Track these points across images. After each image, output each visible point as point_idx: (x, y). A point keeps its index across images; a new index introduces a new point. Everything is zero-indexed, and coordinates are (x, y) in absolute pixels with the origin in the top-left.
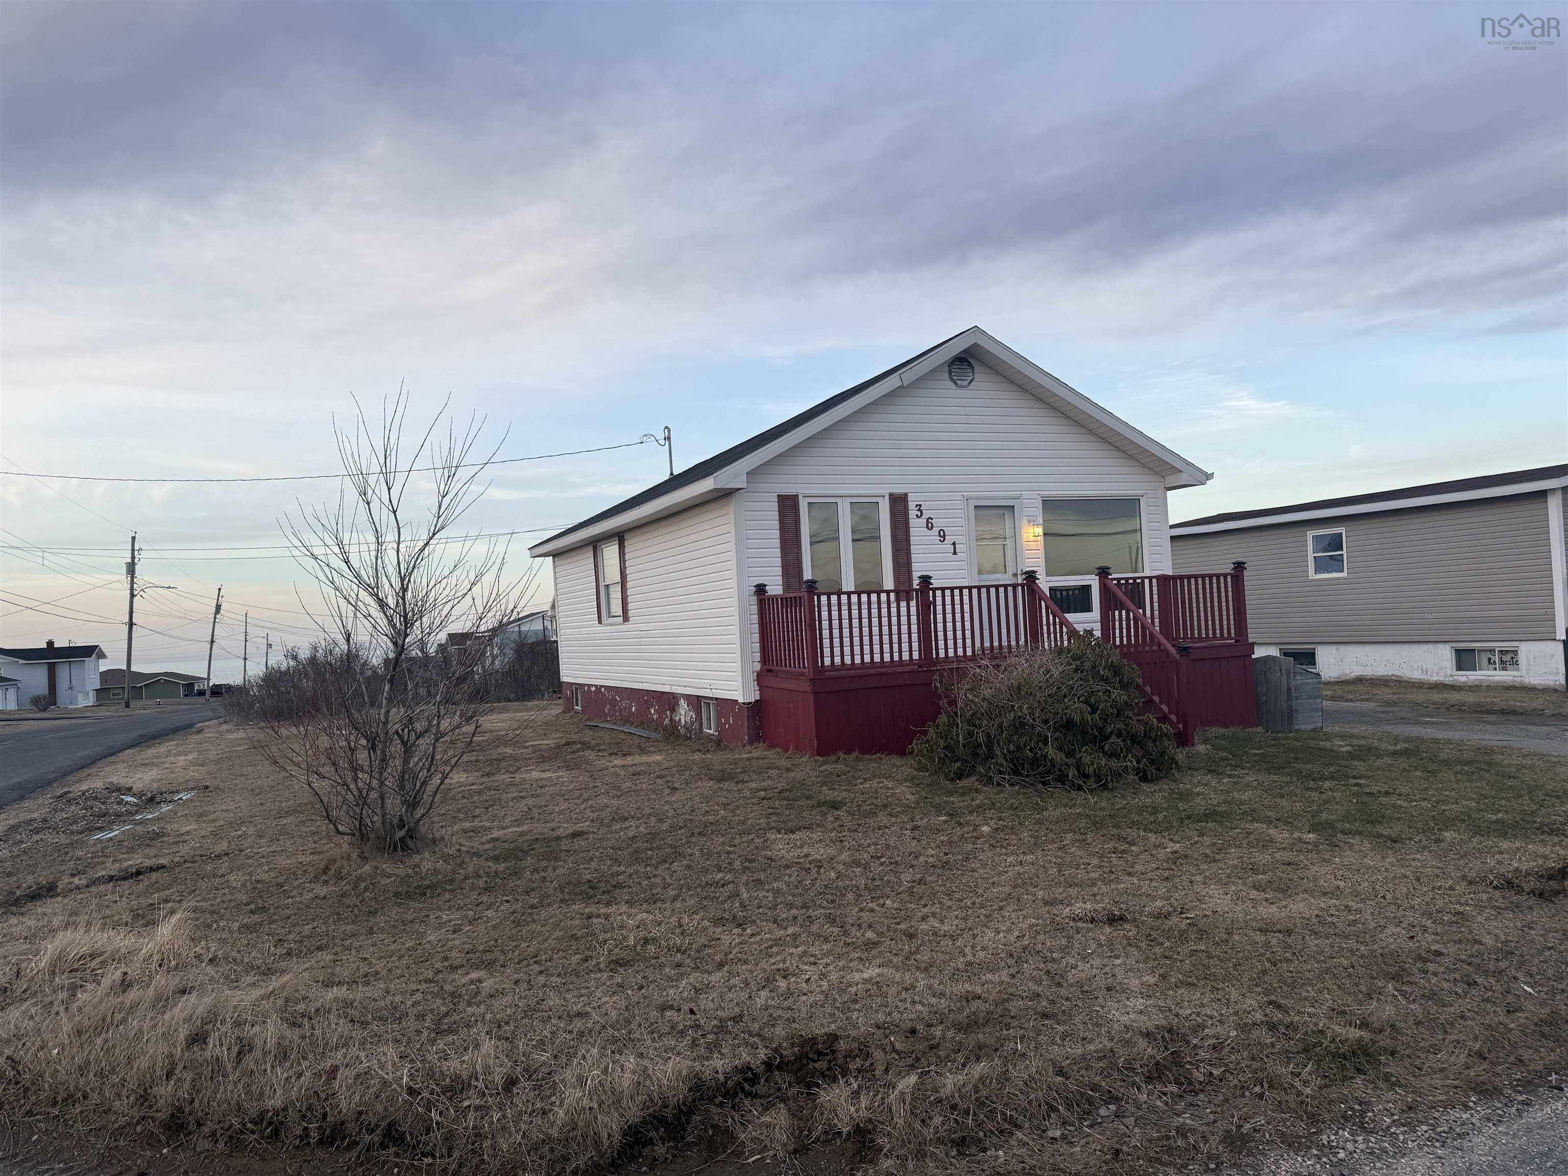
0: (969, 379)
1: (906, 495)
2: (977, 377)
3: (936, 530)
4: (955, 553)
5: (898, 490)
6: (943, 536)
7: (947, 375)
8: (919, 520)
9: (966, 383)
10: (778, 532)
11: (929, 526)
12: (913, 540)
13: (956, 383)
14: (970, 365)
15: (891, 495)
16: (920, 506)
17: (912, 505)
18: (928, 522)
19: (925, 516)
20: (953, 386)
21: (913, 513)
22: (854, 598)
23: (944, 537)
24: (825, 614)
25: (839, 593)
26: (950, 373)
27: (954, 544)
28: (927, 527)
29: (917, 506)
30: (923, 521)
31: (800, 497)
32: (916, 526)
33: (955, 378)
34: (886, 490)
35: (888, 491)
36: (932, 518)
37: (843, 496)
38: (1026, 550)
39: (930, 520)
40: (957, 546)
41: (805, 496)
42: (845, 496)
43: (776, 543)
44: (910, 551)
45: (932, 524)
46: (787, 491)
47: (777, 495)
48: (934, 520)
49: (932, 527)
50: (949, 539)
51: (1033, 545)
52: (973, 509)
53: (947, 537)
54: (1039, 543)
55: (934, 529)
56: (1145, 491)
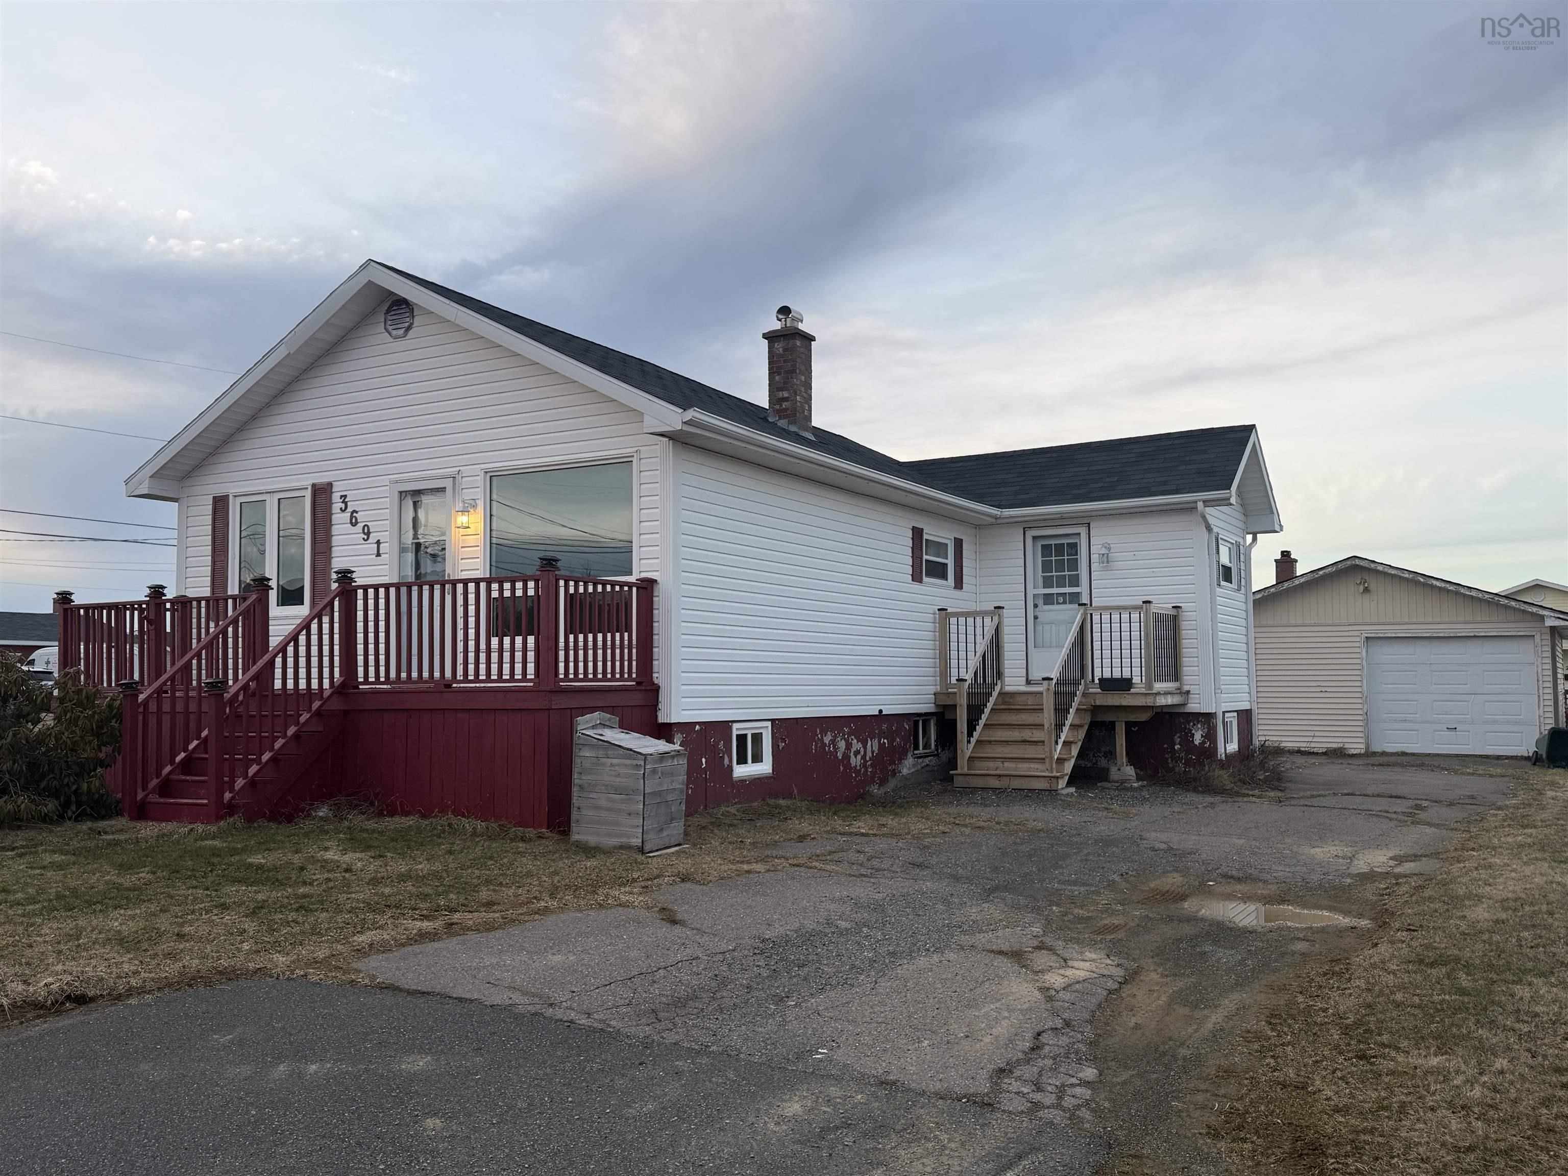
0: (407, 325)
1: (330, 485)
2: (416, 321)
3: (361, 525)
4: (378, 555)
5: (321, 479)
7: (382, 325)
8: (343, 515)
9: (401, 332)
10: (211, 538)
11: (354, 523)
12: (335, 540)
13: (390, 334)
14: (408, 307)
15: (314, 485)
16: (345, 496)
17: (336, 497)
18: (352, 517)
19: (350, 509)
20: (388, 338)
21: (337, 506)
23: (368, 534)
26: (385, 324)
27: (378, 543)
28: (351, 523)
29: (341, 497)
30: (347, 515)
31: (231, 498)
32: (340, 519)
33: (390, 328)
34: (308, 481)
35: (311, 482)
36: (357, 512)
37: (270, 492)
38: (462, 547)
39: (355, 514)
40: (381, 545)
41: (235, 496)
42: (273, 492)
43: (209, 550)
44: (330, 554)
45: (356, 519)
46: (220, 491)
47: (212, 496)
48: (359, 513)
49: (356, 523)
50: (373, 538)
51: (471, 540)
52: (396, 495)
53: (371, 535)
54: (479, 536)
55: (359, 525)
56: (636, 449)
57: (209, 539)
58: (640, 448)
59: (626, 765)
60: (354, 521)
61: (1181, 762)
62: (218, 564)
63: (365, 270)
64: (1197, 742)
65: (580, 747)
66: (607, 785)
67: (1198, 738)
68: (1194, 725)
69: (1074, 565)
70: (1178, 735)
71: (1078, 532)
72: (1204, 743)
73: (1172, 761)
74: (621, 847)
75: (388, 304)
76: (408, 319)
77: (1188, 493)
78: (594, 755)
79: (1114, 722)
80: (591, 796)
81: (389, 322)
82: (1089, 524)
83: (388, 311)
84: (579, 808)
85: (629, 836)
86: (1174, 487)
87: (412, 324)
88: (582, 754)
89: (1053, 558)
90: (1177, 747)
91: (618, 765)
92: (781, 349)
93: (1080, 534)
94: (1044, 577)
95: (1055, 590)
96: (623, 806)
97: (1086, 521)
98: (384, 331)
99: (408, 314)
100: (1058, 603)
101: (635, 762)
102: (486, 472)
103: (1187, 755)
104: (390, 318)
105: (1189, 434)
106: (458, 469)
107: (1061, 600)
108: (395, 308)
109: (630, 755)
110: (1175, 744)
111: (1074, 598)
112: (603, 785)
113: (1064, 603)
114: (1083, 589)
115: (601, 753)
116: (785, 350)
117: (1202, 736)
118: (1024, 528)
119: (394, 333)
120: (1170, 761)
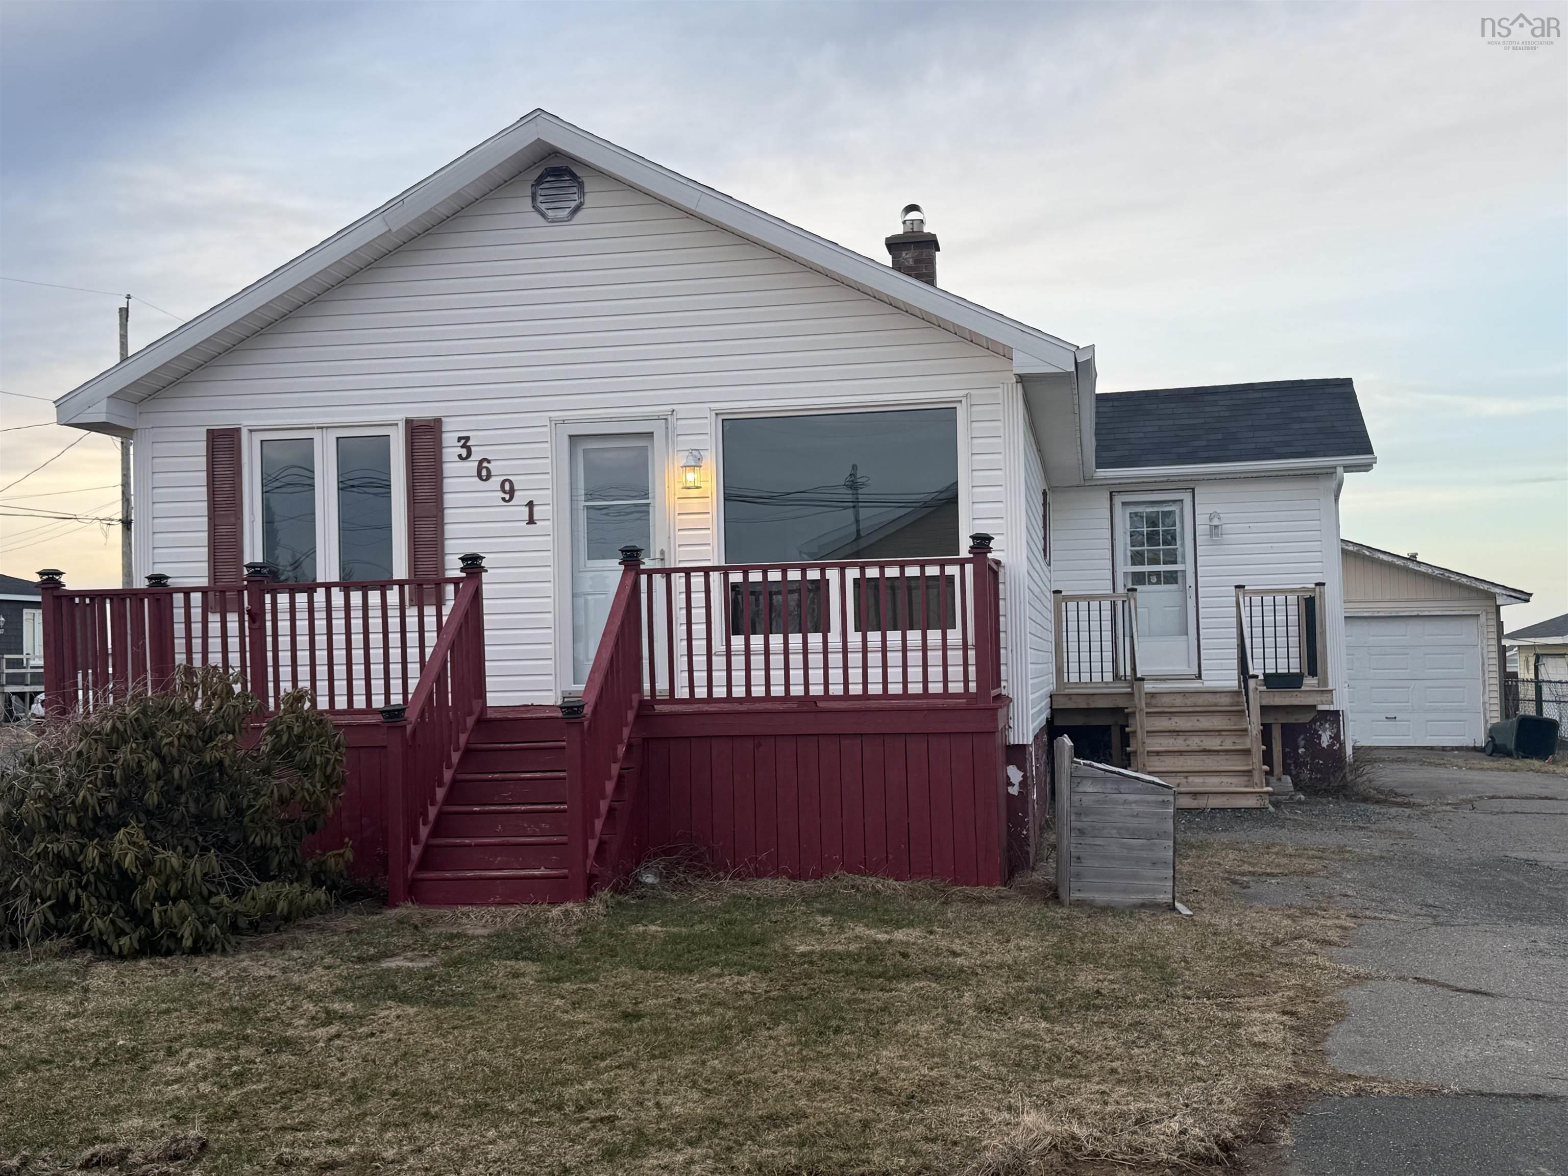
0: (573, 205)
1: (438, 421)
2: (589, 199)
3: (497, 479)
4: (531, 521)
5: (422, 412)
6: (509, 491)
7: (529, 200)
8: (462, 465)
9: (565, 213)
10: (205, 489)
11: (483, 472)
12: (449, 499)
13: (543, 215)
14: (574, 177)
15: (409, 422)
16: (466, 439)
17: (450, 439)
18: (480, 468)
19: (476, 456)
20: (540, 220)
21: (451, 451)
22: (338, 597)
23: (512, 492)
24: (284, 626)
25: (310, 589)
26: (534, 199)
27: (530, 505)
28: (479, 475)
29: (460, 439)
30: (471, 465)
31: (244, 432)
32: (457, 474)
33: (543, 207)
34: (400, 414)
35: (403, 416)
36: (489, 462)
37: (322, 428)
38: (679, 514)
39: (485, 464)
40: (535, 509)
41: (251, 431)
42: (327, 428)
43: (203, 507)
44: (443, 519)
45: (488, 470)
46: (223, 421)
47: (205, 429)
48: (493, 463)
49: (489, 476)
50: (521, 497)
51: (695, 505)
52: (566, 441)
53: (516, 494)
54: (709, 500)
55: (493, 479)
56: (966, 392)
57: (202, 492)
58: (971, 391)
59: (1148, 802)
60: (484, 473)
61: (1306, 768)
62: (222, 530)
63: (532, 125)
64: (1325, 745)
65: (1079, 780)
66: (1120, 828)
67: (1325, 741)
68: (1321, 724)
69: (1171, 538)
70: (1302, 737)
71: (1181, 498)
72: (1332, 745)
73: (1296, 767)
74: (1143, 905)
75: (539, 172)
76: (576, 197)
77: (1325, 456)
78: (1100, 790)
79: (1271, 724)
80: (1097, 843)
81: (540, 199)
82: (1193, 489)
83: (539, 181)
84: (1079, 858)
85: (1155, 891)
86: (1302, 449)
87: (582, 204)
88: (1081, 789)
89: (1145, 529)
90: (1301, 751)
91: (1136, 802)
92: (911, 260)
93: (1182, 501)
94: (1132, 551)
95: (1146, 568)
96: (1144, 854)
97: (1190, 486)
98: (532, 210)
99: (575, 190)
100: (1150, 583)
101: (1161, 798)
102: (717, 414)
103: (1313, 759)
104: (540, 192)
105: (1278, 386)
106: (670, 408)
107: (1154, 579)
108: (549, 179)
109: (1152, 788)
110: (1298, 747)
111: (1171, 578)
112: (1114, 828)
113: (1159, 582)
114: (1185, 566)
115: (1109, 787)
116: (916, 261)
117: (1331, 737)
118: (1111, 493)
119: (550, 213)
120: (1292, 767)
